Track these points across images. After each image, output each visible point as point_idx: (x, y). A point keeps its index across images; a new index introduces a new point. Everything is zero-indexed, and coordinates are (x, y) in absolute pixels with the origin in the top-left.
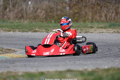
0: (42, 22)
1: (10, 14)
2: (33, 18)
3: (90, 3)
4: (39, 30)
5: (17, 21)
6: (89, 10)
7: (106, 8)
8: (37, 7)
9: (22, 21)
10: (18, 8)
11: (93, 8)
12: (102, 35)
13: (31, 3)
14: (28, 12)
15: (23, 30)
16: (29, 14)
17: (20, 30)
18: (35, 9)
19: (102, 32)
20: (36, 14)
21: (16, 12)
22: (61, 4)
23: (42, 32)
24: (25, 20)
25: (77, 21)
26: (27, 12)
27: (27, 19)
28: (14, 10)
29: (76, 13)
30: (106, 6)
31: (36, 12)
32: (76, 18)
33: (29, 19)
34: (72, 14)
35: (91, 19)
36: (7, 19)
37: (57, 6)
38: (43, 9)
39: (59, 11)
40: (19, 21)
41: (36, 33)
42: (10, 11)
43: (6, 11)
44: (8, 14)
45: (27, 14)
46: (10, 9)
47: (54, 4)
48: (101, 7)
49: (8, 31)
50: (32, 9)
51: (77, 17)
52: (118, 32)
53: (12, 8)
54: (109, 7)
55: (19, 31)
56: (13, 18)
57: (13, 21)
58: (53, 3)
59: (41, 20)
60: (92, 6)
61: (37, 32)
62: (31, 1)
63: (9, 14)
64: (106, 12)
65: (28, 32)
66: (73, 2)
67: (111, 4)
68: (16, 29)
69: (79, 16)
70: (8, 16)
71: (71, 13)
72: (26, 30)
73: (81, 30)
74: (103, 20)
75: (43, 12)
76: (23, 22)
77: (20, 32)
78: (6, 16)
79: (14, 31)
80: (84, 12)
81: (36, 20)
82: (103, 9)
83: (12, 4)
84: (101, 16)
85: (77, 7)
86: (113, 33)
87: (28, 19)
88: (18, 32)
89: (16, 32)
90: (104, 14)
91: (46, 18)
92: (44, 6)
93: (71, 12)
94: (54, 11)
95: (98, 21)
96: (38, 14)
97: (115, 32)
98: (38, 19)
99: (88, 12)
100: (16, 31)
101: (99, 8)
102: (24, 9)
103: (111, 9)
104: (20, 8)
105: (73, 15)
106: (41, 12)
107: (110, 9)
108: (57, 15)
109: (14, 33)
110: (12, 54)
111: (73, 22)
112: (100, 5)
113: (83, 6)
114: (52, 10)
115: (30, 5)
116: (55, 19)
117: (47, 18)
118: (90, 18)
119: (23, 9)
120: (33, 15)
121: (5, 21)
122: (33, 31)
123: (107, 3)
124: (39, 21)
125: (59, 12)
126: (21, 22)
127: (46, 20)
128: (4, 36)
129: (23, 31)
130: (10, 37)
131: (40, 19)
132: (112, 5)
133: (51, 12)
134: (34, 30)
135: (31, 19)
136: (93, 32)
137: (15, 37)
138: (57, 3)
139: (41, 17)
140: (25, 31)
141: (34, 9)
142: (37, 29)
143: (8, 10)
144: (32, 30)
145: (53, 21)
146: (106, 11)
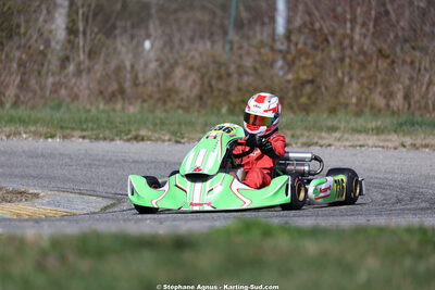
0: (186, 110)
1: (78, 83)
2: (157, 96)
3: (355, 48)
4: (150, 133)
5: (101, 106)
6: (349, 73)
7: (407, 68)
8: (172, 61)
9: (119, 106)
10: (106, 63)
11: (363, 66)
12: (355, 155)
13: (152, 45)
14: (140, 75)
15: (95, 132)
16: (145, 84)
17: (84, 133)
18: (166, 65)
19: (361, 146)
20: (169, 84)
21: (98, 75)
22: (253, 50)
23: (159, 143)
24: (130, 104)
25: (306, 109)
26: (136, 77)
27: (136, 99)
28: (93, 67)
29: (303, 83)
30: (408, 60)
31: (167, 76)
32: (304, 100)
33: (144, 101)
34: (291, 86)
35: (357, 105)
36: (68, 100)
37: (241, 56)
38: (191, 68)
39: (247, 74)
40: (107, 108)
41: (141, 143)
42: (79, 73)
43: (66, 71)
44: (73, 81)
45: (136, 84)
46: (79, 64)
47: (231, 49)
48: (393, 62)
49: (46, 138)
50: (153, 65)
51: (309, 98)
52: (414, 146)
53: (87, 63)
54: (417, 65)
55: (84, 137)
56: (89, 96)
57: (88, 107)
58: (228, 47)
59: (185, 104)
60: (361, 58)
61: (143, 140)
62: (153, 38)
63: (75, 83)
64: (407, 82)
65: (112, 140)
66: (296, 44)
67: (427, 54)
68: (73, 129)
69: (313, 93)
70: (72, 88)
71: (288, 81)
72: (107, 133)
73: (293, 136)
74: (395, 108)
75: (193, 76)
76: (123, 109)
77: (87, 141)
78: (66, 87)
79: (64, 137)
80: (332, 80)
81: (165, 102)
82: (397, 70)
83: (87, 49)
84: (390, 96)
85: (309, 62)
86: (395, 148)
87: (140, 100)
88: (81, 140)
89: (74, 139)
90: (401, 86)
91: (201, 98)
92: (197, 55)
93: (290, 77)
94: (229, 75)
95: (380, 111)
96: (174, 85)
97: (404, 146)
98: (173, 101)
99: (346, 80)
100: (73, 136)
101: (385, 65)
102: (128, 67)
103: (425, 69)
104: (114, 64)
105: (294, 88)
106: (185, 77)
107: (423, 71)
108: (239, 89)
109: (67, 142)
110: (21, 205)
111: (295, 113)
112: (388, 57)
113: (330, 58)
114: (223, 71)
115: (149, 51)
116: (230, 102)
117: (205, 97)
118: (354, 100)
119: (125, 68)
120: (158, 85)
121: (59, 106)
122: (129, 136)
123: (413, 48)
124: (179, 107)
125: (246, 80)
126: (114, 110)
127: (200, 106)
128: (24, 152)
129: (97, 138)
130: (43, 155)
131: (182, 100)
132: (428, 58)
133: (220, 78)
134: (134, 133)
135: (152, 102)
136: (330, 145)
137: (61, 154)
138: (240, 48)
139: (184, 96)
140: (101, 136)
141: (161, 65)
142: (143, 132)
143: (71, 68)
144: (127, 135)
145: (224, 110)
146: (407, 76)
